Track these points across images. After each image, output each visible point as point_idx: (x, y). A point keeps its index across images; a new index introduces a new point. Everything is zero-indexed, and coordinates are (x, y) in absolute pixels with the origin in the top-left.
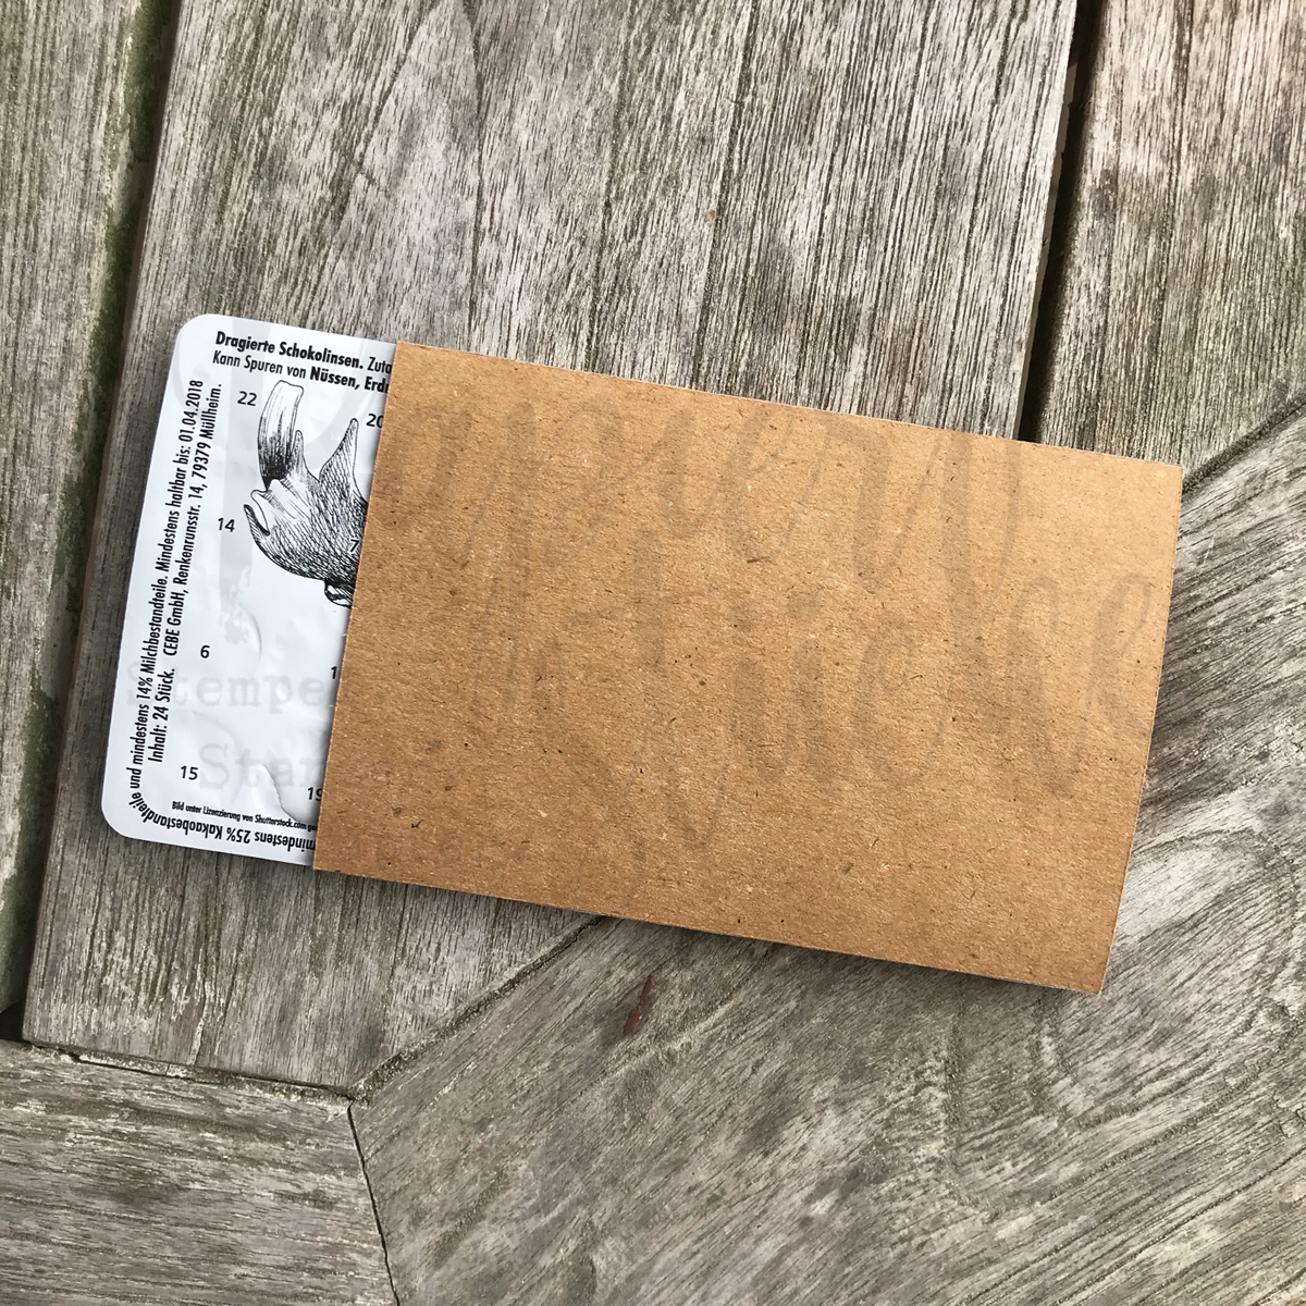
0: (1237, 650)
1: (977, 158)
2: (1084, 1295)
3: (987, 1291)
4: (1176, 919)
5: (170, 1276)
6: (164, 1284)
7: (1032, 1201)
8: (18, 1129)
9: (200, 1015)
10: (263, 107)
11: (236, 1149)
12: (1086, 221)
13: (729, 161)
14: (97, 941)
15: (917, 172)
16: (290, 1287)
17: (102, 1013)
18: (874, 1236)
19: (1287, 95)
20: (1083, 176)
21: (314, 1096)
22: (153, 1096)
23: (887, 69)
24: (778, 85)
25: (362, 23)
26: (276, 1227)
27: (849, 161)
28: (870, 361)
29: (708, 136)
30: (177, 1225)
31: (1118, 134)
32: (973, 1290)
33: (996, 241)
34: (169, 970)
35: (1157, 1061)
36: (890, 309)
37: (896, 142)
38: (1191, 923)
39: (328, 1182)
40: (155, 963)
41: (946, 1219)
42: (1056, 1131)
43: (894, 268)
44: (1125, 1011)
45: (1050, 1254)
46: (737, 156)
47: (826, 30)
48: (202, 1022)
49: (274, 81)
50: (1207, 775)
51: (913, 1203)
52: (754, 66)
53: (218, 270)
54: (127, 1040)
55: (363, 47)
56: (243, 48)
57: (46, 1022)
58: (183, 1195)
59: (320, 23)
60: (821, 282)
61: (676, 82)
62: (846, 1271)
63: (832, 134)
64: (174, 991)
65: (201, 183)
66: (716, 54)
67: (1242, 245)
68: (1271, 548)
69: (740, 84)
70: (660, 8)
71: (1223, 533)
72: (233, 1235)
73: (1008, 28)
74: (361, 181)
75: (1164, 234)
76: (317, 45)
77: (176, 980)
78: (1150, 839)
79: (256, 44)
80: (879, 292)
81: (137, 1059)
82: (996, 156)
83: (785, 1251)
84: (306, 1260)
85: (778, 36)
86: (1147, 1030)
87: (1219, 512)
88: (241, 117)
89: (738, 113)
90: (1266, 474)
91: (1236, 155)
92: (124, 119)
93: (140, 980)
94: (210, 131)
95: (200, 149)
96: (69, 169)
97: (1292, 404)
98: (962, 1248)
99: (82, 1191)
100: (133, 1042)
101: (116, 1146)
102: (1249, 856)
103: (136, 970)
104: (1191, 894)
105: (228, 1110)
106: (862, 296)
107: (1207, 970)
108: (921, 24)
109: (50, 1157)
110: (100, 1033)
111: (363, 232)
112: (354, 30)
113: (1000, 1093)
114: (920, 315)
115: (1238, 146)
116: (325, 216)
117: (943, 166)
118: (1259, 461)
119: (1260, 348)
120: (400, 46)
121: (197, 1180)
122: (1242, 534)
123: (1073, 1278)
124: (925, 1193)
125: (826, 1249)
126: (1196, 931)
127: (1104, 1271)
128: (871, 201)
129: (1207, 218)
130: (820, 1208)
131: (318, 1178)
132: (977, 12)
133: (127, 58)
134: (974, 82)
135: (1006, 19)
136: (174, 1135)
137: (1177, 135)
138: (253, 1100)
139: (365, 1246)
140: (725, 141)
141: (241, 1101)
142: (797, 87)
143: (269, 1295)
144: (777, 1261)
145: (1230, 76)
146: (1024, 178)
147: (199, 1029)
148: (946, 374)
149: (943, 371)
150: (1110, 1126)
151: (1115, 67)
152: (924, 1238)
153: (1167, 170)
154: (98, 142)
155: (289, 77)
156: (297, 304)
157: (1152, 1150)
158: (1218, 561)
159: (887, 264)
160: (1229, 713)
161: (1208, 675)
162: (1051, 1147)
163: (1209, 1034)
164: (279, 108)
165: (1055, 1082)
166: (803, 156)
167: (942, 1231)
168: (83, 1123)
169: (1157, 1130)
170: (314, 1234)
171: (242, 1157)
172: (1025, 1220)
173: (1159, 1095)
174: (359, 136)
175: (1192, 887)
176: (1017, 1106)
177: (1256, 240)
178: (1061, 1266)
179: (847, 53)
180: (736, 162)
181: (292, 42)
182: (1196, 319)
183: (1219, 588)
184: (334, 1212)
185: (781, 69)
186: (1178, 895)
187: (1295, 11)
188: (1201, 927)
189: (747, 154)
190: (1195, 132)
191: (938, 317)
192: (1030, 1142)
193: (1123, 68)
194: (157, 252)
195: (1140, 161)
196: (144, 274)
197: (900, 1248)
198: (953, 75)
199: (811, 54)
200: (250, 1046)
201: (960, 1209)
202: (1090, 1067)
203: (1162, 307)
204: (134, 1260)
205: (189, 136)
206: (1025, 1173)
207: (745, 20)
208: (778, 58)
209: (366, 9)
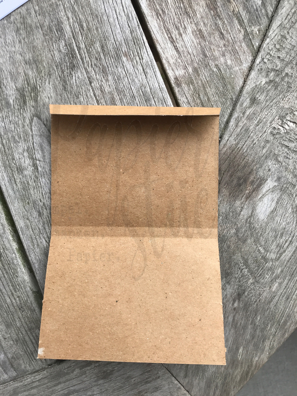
0: (252, 153)
1: (149, 90)
3: (277, 302)
4: (271, 211)
5: (121, 388)
7: (276, 280)
8: (77, 376)
10: (12, 159)
12: (176, 90)
15: (139, 99)
16: (145, 377)
18: (249, 304)
19: (200, 44)
20: (171, 81)
23: (123, 83)
24: (104, 99)
25: (21, 133)
30: (117, 378)
31: (173, 70)
32: (274, 304)
33: (162, 104)
35: (284, 240)
37: (132, 96)
38: (274, 210)
41: (261, 293)
42: (272, 264)
44: (272, 234)
45: (285, 288)
47: (107, 83)
49: (11, 153)
50: (261, 180)
51: (253, 294)
52: (98, 98)
53: (21, 194)
55: (24, 137)
58: (115, 371)
59: (14, 138)
62: (248, 314)
63: (120, 102)
65: (9, 180)
66: (89, 100)
67: (208, 77)
68: (247, 130)
70: (74, 97)
71: (236, 133)
73: (141, 62)
74: (38, 162)
75: (192, 83)
76: (15, 142)
78: (257, 199)
79: (4, 148)
82: (152, 88)
83: (234, 317)
84: (145, 370)
85: (99, 89)
86: (278, 235)
87: (234, 129)
88: (9, 163)
90: (238, 117)
91: (197, 61)
94: (5, 169)
95: (5, 174)
97: (235, 101)
98: (267, 297)
99: (95, 381)
102: (278, 191)
104: (271, 204)
107: (283, 217)
108: (124, 71)
109: (86, 378)
111: (44, 171)
112: (20, 135)
113: (257, 263)
115: (197, 59)
116: (35, 172)
117: (144, 95)
118: (236, 115)
119: (223, 94)
120: (30, 133)
121: (115, 367)
122: (240, 131)
123: (292, 290)
124: (254, 290)
125: (242, 312)
126: (276, 211)
129: (199, 75)
130: (236, 305)
132: (133, 63)
134: (140, 76)
135: (139, 61)
137: (184, 63)
142: (108, 97)
143: (142, 381)
144: (234, 319)
145: (187, 47)
146: (160, 89)
150: (282, 257)
151: (165, 58)
152: (259, 299)
153: (186, 71)
155: (14, 151)
156: (39, 192)
157: (293, 257)
158: (239, 139)
160: (258, 166)
161: (250, 161)
162: (273, 268)
163: (290, 229)
164: (15, 157)
165: (266, 255)
167: (262, 296)
169: (292, 253)
172: (276, 285)
173: (288, 246)
174: (33, 154)
175: (271, 203)
176: (262, 264)
177: (210, 74)
178: (288, 290)
179: (113, 85)
181: (10, 144)
182: (208, 96)
183: (242, 143)
185: (103, 95)
186: (269, 206)
187: (192, 28)
188: (277, 209)
190: (187, 61)
192: (268, 269)
193: (166, 57)
194: (8, 197)
195: (180, 72)
196: (8, 203)
197: (256, 304)
198: (135, 77)
199: (107, 89)
201: (263, 289)
202: (271, 248)
203: (200, 97)
204: (113, 389)
205: (2, 172)
206: (271, 276)
207: (91, 90)
208: (101, 94)
209: (20, 130)
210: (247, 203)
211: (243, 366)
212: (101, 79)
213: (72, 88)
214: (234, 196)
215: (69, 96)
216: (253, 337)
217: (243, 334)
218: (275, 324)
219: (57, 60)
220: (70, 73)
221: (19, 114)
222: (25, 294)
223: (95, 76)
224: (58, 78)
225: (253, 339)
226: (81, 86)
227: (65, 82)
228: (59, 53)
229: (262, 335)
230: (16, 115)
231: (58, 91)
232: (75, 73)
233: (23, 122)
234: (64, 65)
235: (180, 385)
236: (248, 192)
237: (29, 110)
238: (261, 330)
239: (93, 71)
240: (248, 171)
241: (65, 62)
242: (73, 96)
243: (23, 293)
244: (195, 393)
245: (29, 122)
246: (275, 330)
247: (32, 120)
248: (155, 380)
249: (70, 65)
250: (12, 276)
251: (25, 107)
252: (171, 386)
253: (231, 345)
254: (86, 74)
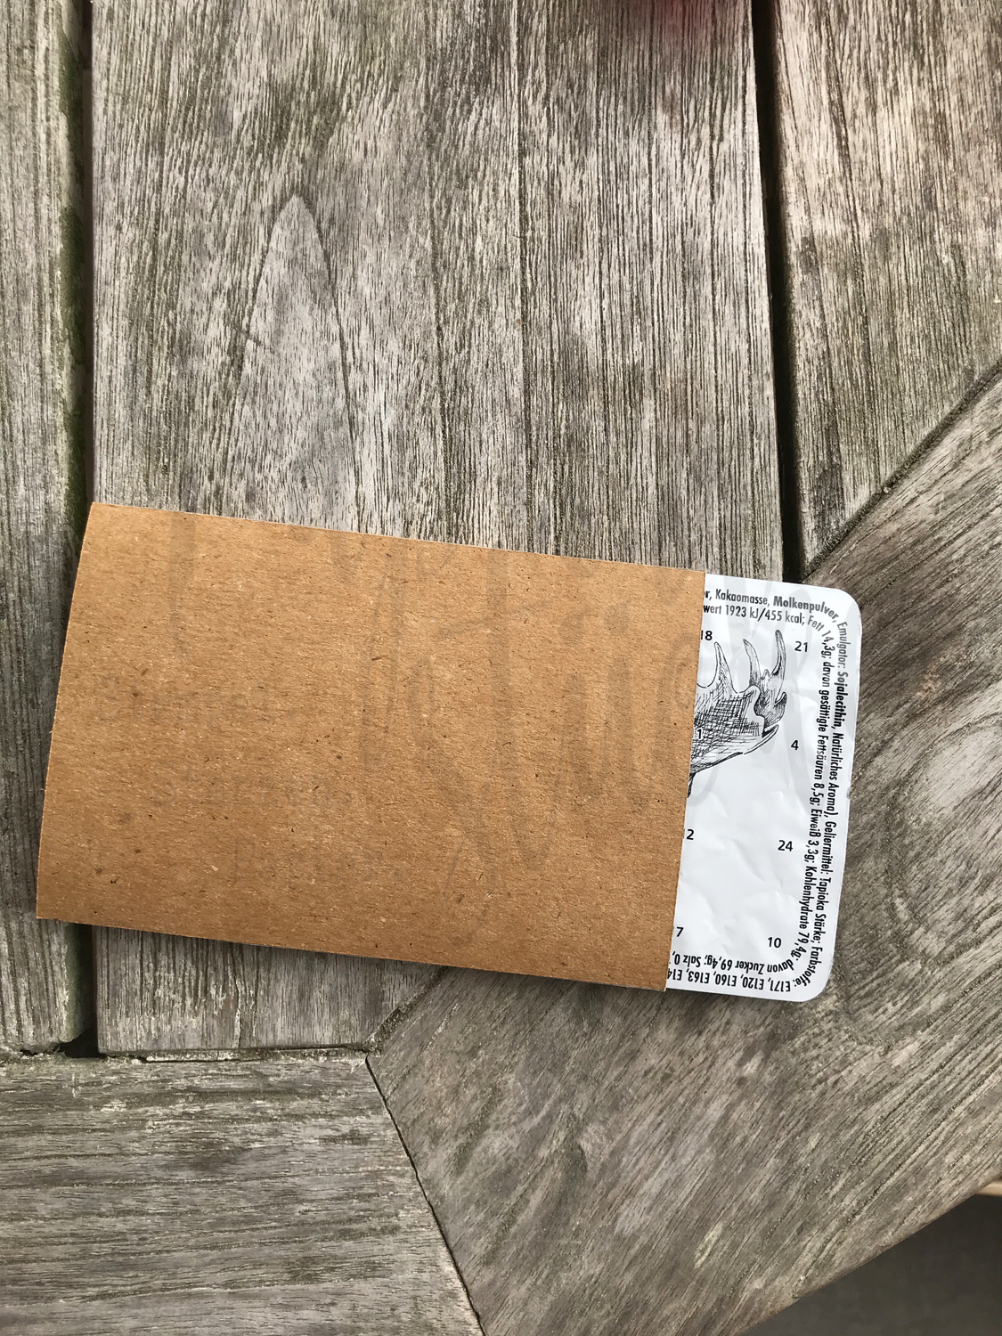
0: (979, 573)
1: (707, 246)
2: (971, 1099)
3: (895, 1110)
4: (977, 787)
5: (247, 1223)
6: (244, 1231)
7: (914, 1031)
8: (107, 1126)
9: (236, 1007)
10: (167, 304)
11: (282, 1109)
12: (798, 277)
13: (524, 280)
14: (145, 963)
16: (345, 1213)
17: (158, 1020)
18: (797, 1082)
19: (926, 160)
20: (789, 245)
21: (337, 1055)
22: (210, 1079)
23: (628, 193)
24: (549, 219)
25: (231, 229)
26: (326, 1167)
27: (613, 265)
28: (658, 408)
29: (504, 266)
30: (246, 1180)
31: (808, 210)
32: (883, 1111)
33: (734, 303)
34: (206, 976)
35: (987, 902)
36: (665, 367)
37: (645, 245)
38: (989, 789)
39: (361, 1123)
40: (194, 972)
41: (851, 1058)
42: (921, 971)
43: (662, 336)
44: (954, 867)
45: (937, 1071)
46: (529, 276)
47: (577, 173)
48: (239, 1012)
49: (172, 282)
50: (977, 672)
51: (822, 1050)
52: (528, 209)
53: (154, 430)
54: (182, 1037)
55: (235, 247)
56: (145, 263)
57: (116, 1034)
58: (248, 1155)
59: (200, 236)
60: (609, 357)
61: (473, 231)
62: (781, 1115)
63: (596, 247)
64: (213, 992)
65: (130, 368)
66: (499, 205)
67: (917, 274)
68: (987, 493)
69: (521, 224)
70: (451, 179)
71: (949, 488)
72: (291, 1180)
73: (711, 148)
74: (250, 345)
75: (857, 276)
77: (213, 983)
78: (944, 730)
79: (154, 259)
80: (654, 356)
81: (192, 1051)
82: (721, 242)
83: (730, 1108)
84: (354, 1188)
85: (543, 184)
86: (974, 878)
87: (943, 473)
88: (152, 314)
89: (523, 245)
90: (971, 438)
91: (898, 210)
92: (63, 331)
93: (184, 987)
94: (130, 328)
95: (125, 343)
96: (28, 376)
97: (979, 383)
98: (868, 1079)
99: (166, 1167)
100: (187, 1038)
101: (187, 1125)
103: (180, 980)
104: (985, 766)
105: (271, 1079)
106: (643, 361)
108: (646, 156)
109: (137, 1144)
110: (160, 1036)
111: (259, 381)
112: (225, 235)
113: (871, 949)
114: (689, 367)
115: (898, 203)
116: (228, 375)
117: (684, 256)
118: (964, 429)
119: (947, 346)
120: (262, 241)
121: (256, 1140)
122: (963, 486)
123: (959, 1087)
124: (830, 1040)
125: (761, 1100)
126: (995, 794)
127: (982, 1076)
128: (635, 291)
129: (886, 258)
130: (751, 1068)
131: (352, 1120)
132: (685, 141)
133: (59, 286)
134: (694, 191)
135: (708, 142)
136: (231, 1107)
137: (851, 203)
138: (290, 1067)
139: (398, 1168)
140: (517, 266)
141: (280, 1070)
142: (563, 218)
143: (329, 1223)
144: (725, 1118)
145: (881, 154)
146: (745, 254)
147: (238, 1018)
148: (717, 407)
149: (714, 405)
150: (962, 959)
151: (796, 162)
152: (837, 1077)
153: (849, 229)
154: (47, 352)
155: (183, 277)
156: (218, 444)
158: (950, 509)
159: (656, 335)
160: (983, 622)
161: (961, 596)
162: (921, 983)
164: (179, 302)
165: (912, 933)
166: (578, 267)
167: (849, 1068)
168: (158, 1112)
169: (999, 956)
170: (357, 1167)
171: (288, 1115)
172: (912, 1047)
173: (995, 928)
174: (244, 312)
175: (984, 761)
176: (887, 958)
177: (926, 268)
178: (948, 1079)
179: (596, 187)
180: (529, 280)
181: (181, 253)
182: (895, 334)
183: (955, 529)
184: (369, 1146)
185: (549, 208)
186: (975, 769)
187: (919, 99)
189: (536, 273)
190: (864, 199)
191: (702, 366)
192: (903, 984)
193: (801, 162)
194: (105, 425)
195: (829, 226)
196: (97, 443)
197: (820, 1088)
198: (677, 189)
199: (569, 192)
200: (279, 1023)
201: (859, 1048)
202: (937, 916)
203: (867, 329)
204: (217, 1215)
205: (115, 334)
206: (905, 1010)
207: (516, 177)
208: (546, 200)
209: (232, 219)
210: (904, 733)
211: (704, 1293)
212: (560, 154)
213: (457, 147)
214: (870, 695)
215: (436, 169)
216: (772, 1202)
217: (740, 1181)
218: (863, 1184)
219: (438, 40)
220: (468, 98)
221: (247, 166)
222: (35, 772)
223: (544, 136)
224: (419, 100)
225: (771, 1206)
226: (487, 152)
227: (438, 117)
228: (454, 19)
229: (804, 1208)
230: (235, 165)
231: (405, 139)
232: (481, 103)
233: (250, 197)
234: (456, 66)
235: (458, 1284)
236: (924, 697)
237: (284, 165)
238: (807, 1186)
239: (544, 119)
240: (944, 629)
241: (463, 57)
242: (451, 174)
243: (28, 768)
244: (501, 1331)
245: (270, 203)
246: (854, 1203)
247: (284, 200)
248: (377, 1235)
249: (474, 71)
250: (13, 693)
251: (276, 150)
252: (425, 1277)
253: (687, 1203)
254: (517, 120)
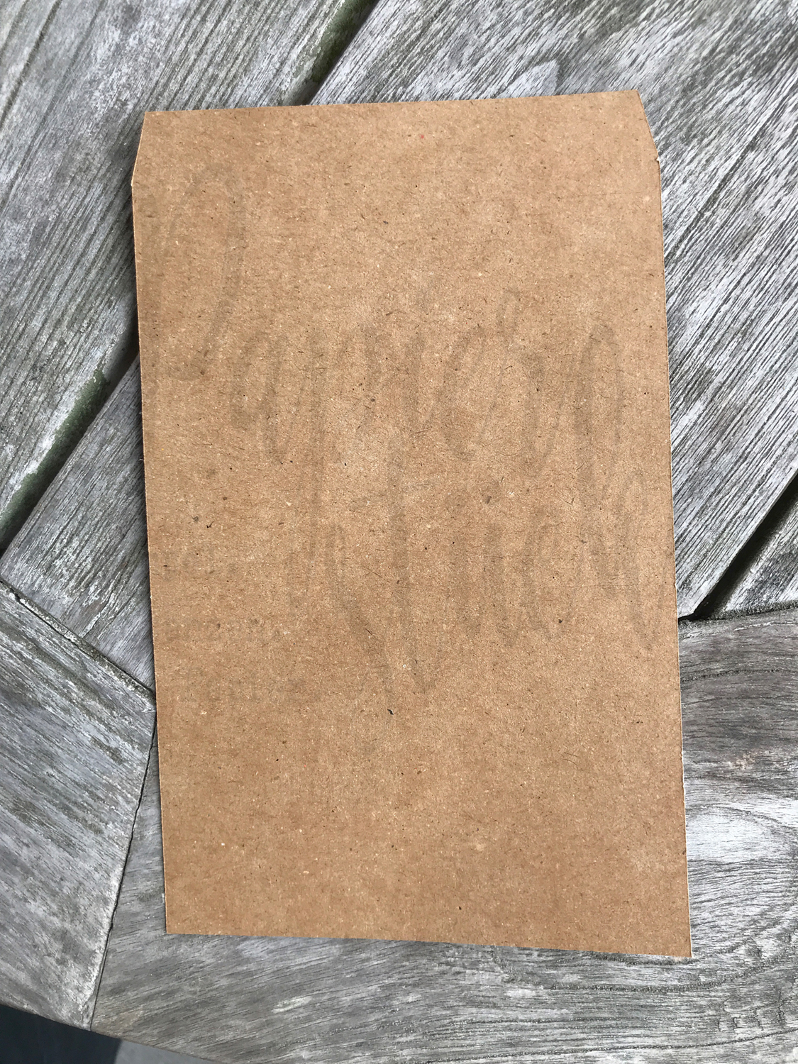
2: (542, 1057)
3: (484, 1022)
4: (719, 860)
5: (10, 752)
6: (5, 756)
7: (539, 984)
9: (100, 611)
10: (403, 80)
11: (82, 700)
13: (677, 247)
14: (62, 537)
15: (793, 310)
16: (75, 796)
17: (45, 580)
18: (432, 952)
21: (142, 692)
22: (50, 644)
24: (732, 214)
25: (490, 54)
26: (83, 758)
27: (752, 283)
28: (703, 415)
29: (671, 225)
30: (28, 726)
32: (476, 1017)
34: (95, 575)
36: (732, 389)
37: (790, 285)
38: (727, 867)
39: (127, 748)
40: (89, 566)
41: (481, 966)
43: (748, 364)
45: (534, 1021)
46: (683, 246)
47: (782, 192)
48: (99, 616)
49: (418, 66)
50: (785, 781)
52: (722, 194)
54: (52, 604)
55: (482, 70)
56: (409, 37)
57: (11, 568)
58: (39, 711)
59: (464, 41)
60: (696, 351)
61: (667, 182)
62: (404, 963)
63: (751, 261)
64: (92, 589)
66: (702, 176)
69: (707, 202)
70: (681, 130)
72: (57, 749)
76: (455, 56)
77: (96, 583)
78: (727, 802)
79: (418, 38)
80: (730, 375)
81: (52, 617)
84: (92, 785)
85: (748, 182)
88: (387, 80)
89: (697, 219)
92: (316, 48)
93: (76, 572)
94: (364, 80)
95: (353, 88)
96: (268, 64)
98: (482, 988)
100: (54, 606)
101: (16, 662)
102: (786, 845)
103: (77, 565)
104: (737, 849)
105: (89, 675)
106: (719, 372)
107: (722, 902)
110: (38, 591)
112: (483, 56)
114: (750, 402)
120: (505, 80)
121: (52, 706)
123: (540, 1044)
126: (728, 874)
127: (562, 1049)
128: (754, 315)
131: (122, 742)
133: (336, 11)
136: (51, 673)
138: (106, 677)
139: (129, 796)
140: (680, 232)
141: (100, 673)
142: (743, 220)
143: (61, 794)
147: (96, 619)
148: (747, 447)
149: (747, 444)
150: (611, 964)
152: (462, 970)
154: (294, 56)
155: (428, 68)
157: (630, 993)
159: (745, 360)
163: (702, 942)
164: (413, 85)
166: (725, 266)
167: (475, 971)
168: (4, 639)
169: (640, 983)
170: (103, 774)
171: (83, 706)
172: (528, 992)
173: (653, 963)
175: (739, 846)
178: (536, 1032)
179: (787, 213)
180: (681, 249)
181: (441, 47)
184: (121, 767)
185: (739, 204)
186: (728, 846)
188: (732, 873)
189: (690, 248)
191: (760, 409)
197: (444, 967)
199: (763, 203)
200: (120, 643)
201: (493, 964)
205: (350, 77)
206: (544, 965)
207: (732, 162)
208: (741, 196)
209: (496, 47)
210: (696, 782)
211: (265, 1031)
212: (780, 167)
213: (704, 107)
214: (693, 737)
215: (676, 113)
216: (355, 1011)
217: (344, 982)
218: (425, 1051)
219: (754, 12)
220: (743, 73)
221: (536, 12)
222: (81, 353)
223: (779, 144)
224: (704, 49)
225: (350, 1014)
226: (725, 127)
227: (709, 73)
228: (779, 4)
229: (372, 1034)
230: (528, 5)
231: (671, 72)
232: (750, 84)
233: (521, 38)
234: (752, 42)
235: (114, 897)
236: (731, 768)
237: (565, 31)
238: (386, 1022)
239: (790, 130)
240: (786, 732)
241: (764, 37)
242: (685, 125)
243: (78, 347)
244: (119, 948)
245: (533, 54)
246: (409, 1058)
247: (545, 59)
248: (86, 826)
249: (764, 55)
250: (102, 288)
251: (567, 15)
252: (97, 876)
253: (298, 967)
254: (768, 116)
